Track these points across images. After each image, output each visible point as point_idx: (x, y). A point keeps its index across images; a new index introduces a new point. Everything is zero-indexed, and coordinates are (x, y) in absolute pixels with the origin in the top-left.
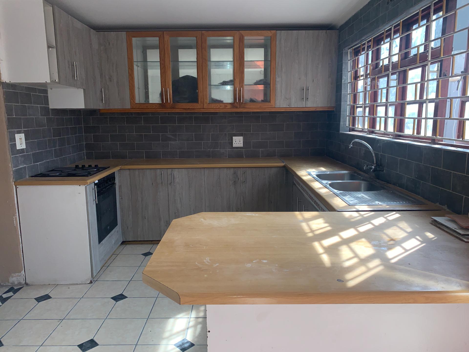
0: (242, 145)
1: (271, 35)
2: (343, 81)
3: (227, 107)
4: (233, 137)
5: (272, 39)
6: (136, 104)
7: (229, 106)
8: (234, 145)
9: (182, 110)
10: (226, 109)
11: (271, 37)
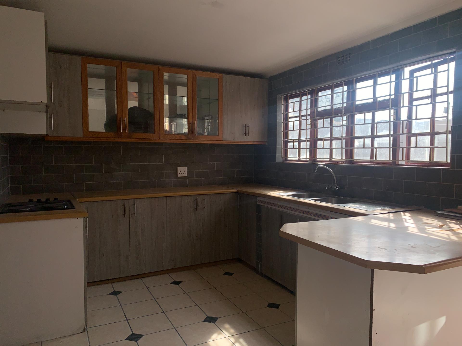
0: (186, 175)
1: (219, 77)
2: (277, 120)
3: (182, 138)
4: (178, 167)
5: (219, 81)
6: (89, 132)
7: (184, 138)
8: (179, 175)
9: (138, 139)
10: (181, 141)
11: (218, 79)
